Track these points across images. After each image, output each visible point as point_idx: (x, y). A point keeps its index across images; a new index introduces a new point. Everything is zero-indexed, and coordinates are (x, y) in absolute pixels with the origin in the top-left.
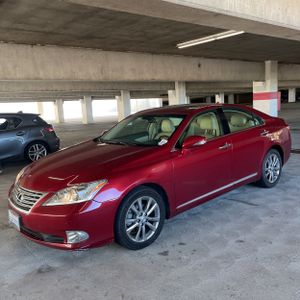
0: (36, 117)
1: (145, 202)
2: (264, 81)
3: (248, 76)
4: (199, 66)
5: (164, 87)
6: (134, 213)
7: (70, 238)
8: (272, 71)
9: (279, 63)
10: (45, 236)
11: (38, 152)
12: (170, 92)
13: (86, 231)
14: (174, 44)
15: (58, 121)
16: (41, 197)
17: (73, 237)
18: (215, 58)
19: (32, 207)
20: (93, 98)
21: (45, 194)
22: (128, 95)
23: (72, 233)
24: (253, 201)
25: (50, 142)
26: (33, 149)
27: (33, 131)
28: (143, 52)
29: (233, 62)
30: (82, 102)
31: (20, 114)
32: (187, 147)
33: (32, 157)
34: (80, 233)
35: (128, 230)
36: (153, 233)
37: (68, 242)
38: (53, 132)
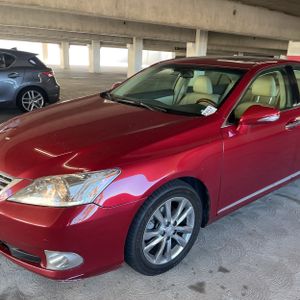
0: (33, 56)
1: (175, 205)
4: (234, 13)
5: (183, 38)
6: (156, 221)
7: (51, 262)
10: (13, 248)
11: (33, 100)
12: (189, 45)
15: (63, 67)
17: (56, 260)
20: (102, 44)
23: (55, 254)
25: (48, 89)
26: (27, 96)
27: (29, 74)
29: (275, 13)
30: (90, 48)
31: (14, 51)
32: (246, 122)
33: (27, 105)
35: (147, 248)
36: (181, 249)
37: (48, 267)
38: (53, 78)
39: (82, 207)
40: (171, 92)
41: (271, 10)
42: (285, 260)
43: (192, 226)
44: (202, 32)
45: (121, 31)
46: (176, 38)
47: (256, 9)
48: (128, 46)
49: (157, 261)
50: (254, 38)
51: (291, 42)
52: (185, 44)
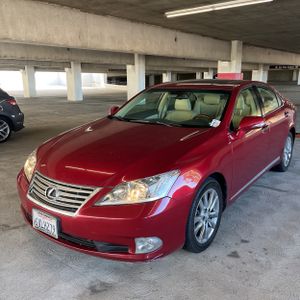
2: (229, 61)
3: (216, 55)
4: (176, 40)
6: (199, 209)
8: (238, 51)
9: (244, 44)
10: (99, 245)
12: (129, 67)
13: (159, 237)
14: (162, 12)
16: (93, 194)
18: (191, 33)
19: (80, 208)
21: (98, 190)
22: (80, 67)
24: (278, 187)
28: (123, 18)
34: (151, 240)
35: (196, 230)
36: (213, 230)
37: (137, 252)
38: (16, 106)
39: (160, 200)
40: (155, 111)
41: (204, 36)
42: (282, 229)
43: (218, 211)
44: (139, 55)
45: (66, 57)
46: (116, 61)
47: (192, 36)
48: (67, 69)
49: (201, 240)
50: (184, 59)
51: (219, 62)
52: (125, 66)
